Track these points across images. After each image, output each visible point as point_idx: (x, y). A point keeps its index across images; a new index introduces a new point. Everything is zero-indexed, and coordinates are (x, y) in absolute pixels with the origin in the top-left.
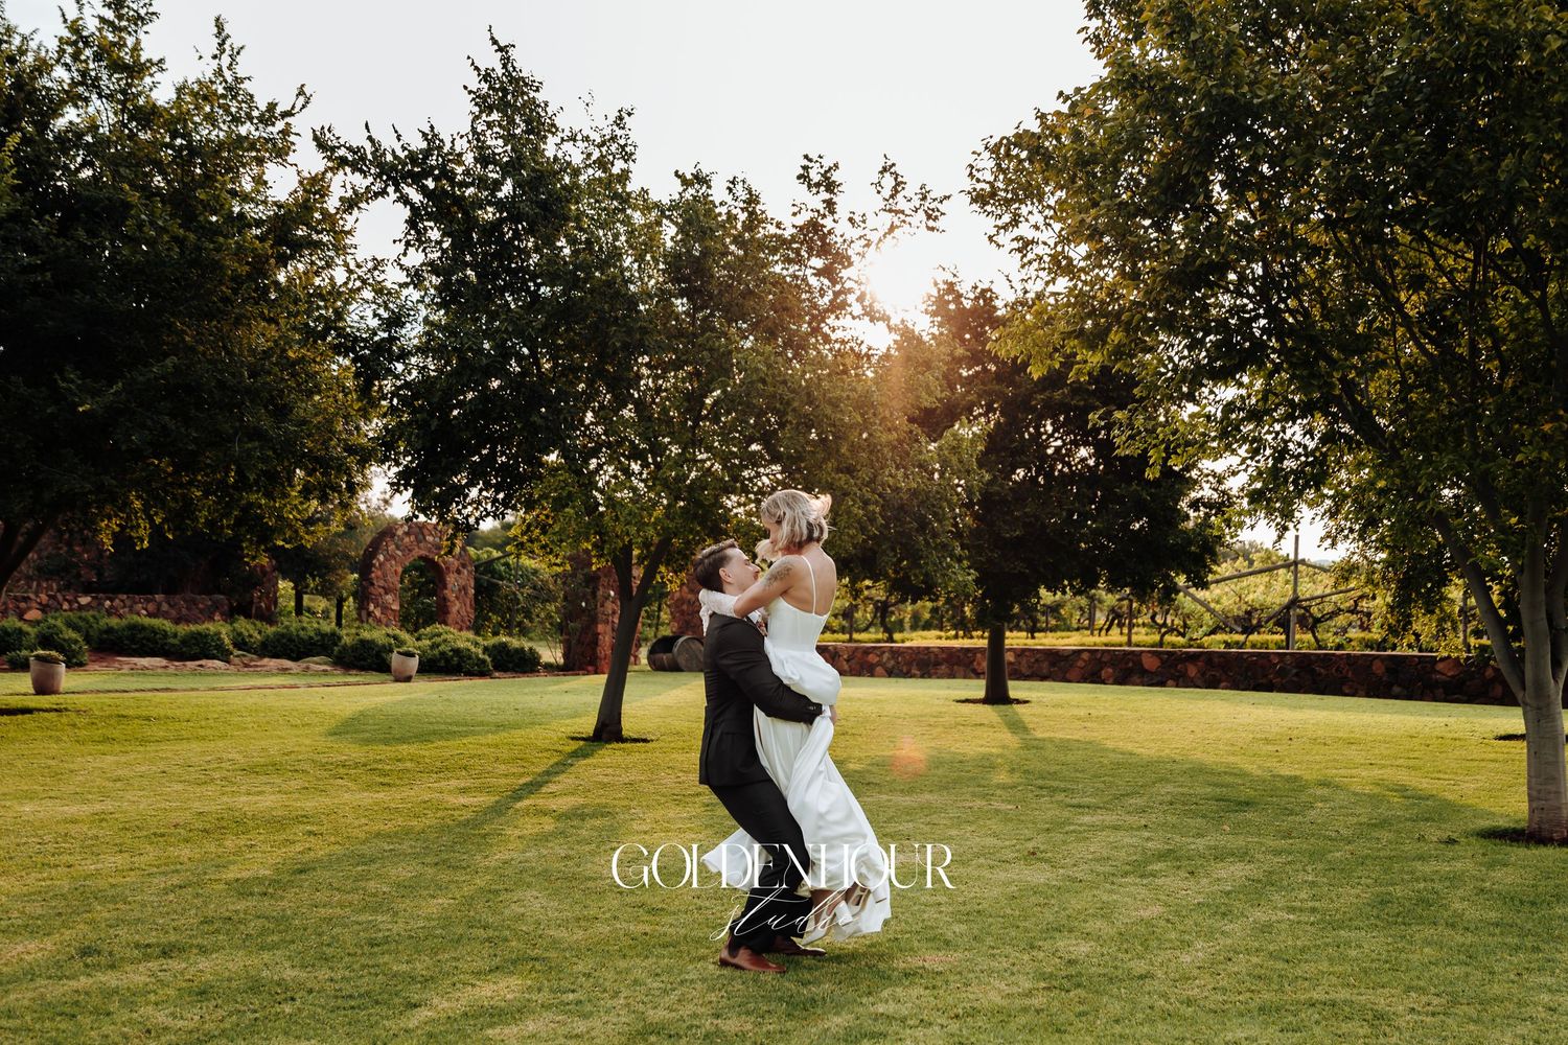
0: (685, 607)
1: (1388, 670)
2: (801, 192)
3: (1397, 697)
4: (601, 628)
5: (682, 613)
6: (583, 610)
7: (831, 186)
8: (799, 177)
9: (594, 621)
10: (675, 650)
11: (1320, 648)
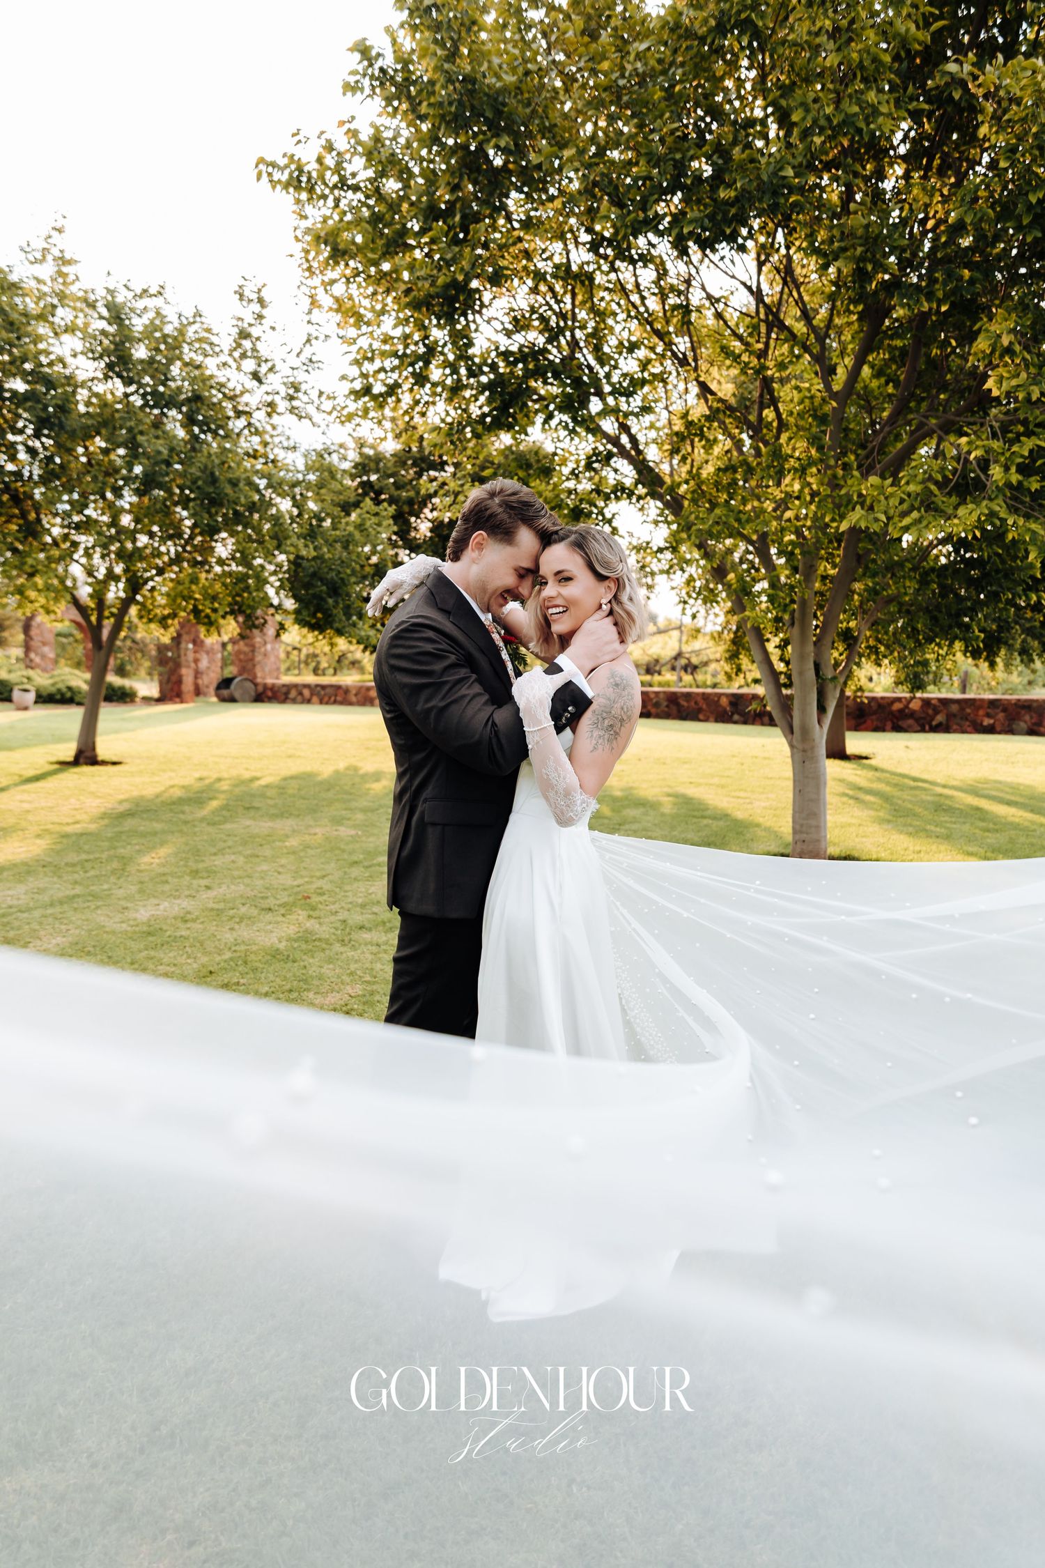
0: (242, 657)
1: (731, 704)
2: (238, 309)
3: (736, 722)
4: (184, 671)
5: (240, 660)
6: (171, 658)
7: (261, 301)
8: (236, 292)
9: (178, 665)
10: (232, 687)
11: (698, 686)
